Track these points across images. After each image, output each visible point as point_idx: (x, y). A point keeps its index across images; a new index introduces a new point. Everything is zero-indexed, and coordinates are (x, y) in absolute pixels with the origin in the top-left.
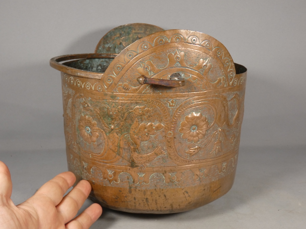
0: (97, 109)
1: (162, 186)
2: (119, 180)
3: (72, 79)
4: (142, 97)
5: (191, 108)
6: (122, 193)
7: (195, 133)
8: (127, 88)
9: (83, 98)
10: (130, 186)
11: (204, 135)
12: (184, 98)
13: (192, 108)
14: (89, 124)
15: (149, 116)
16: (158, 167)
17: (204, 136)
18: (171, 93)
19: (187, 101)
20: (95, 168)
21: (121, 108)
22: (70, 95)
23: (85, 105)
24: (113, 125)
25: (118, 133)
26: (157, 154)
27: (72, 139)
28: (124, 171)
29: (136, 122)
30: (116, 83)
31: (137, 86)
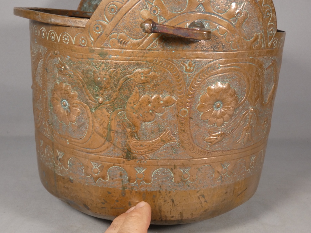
0: (78, 73)
1: (169, 187)
2: (109, 178)
3: (43, 30)
4: (146, 55)
5: (215, 76)
6: (112, 196)
7: (219, 112)
8: (123, 41)
9: (58, 57)
10: (124, 186)
11: (231, 116)
12: (207, 60)
13: (217, 75)
14: (67, 96)
15: (155, 85)
16: (165, 160)
17: (231, 118)
18: (189, 51)
19: (211, 64)
20: (73, 160)
21: (114, 71)
22: (41, 54)
23: (61, 68)
24: (101, 97)
25: (109, 109)
26: (164, 141)
27: (42, 119)
28: (116, 164)
29: (136, 93)
30: (108, 33)
31: (139, 39)
